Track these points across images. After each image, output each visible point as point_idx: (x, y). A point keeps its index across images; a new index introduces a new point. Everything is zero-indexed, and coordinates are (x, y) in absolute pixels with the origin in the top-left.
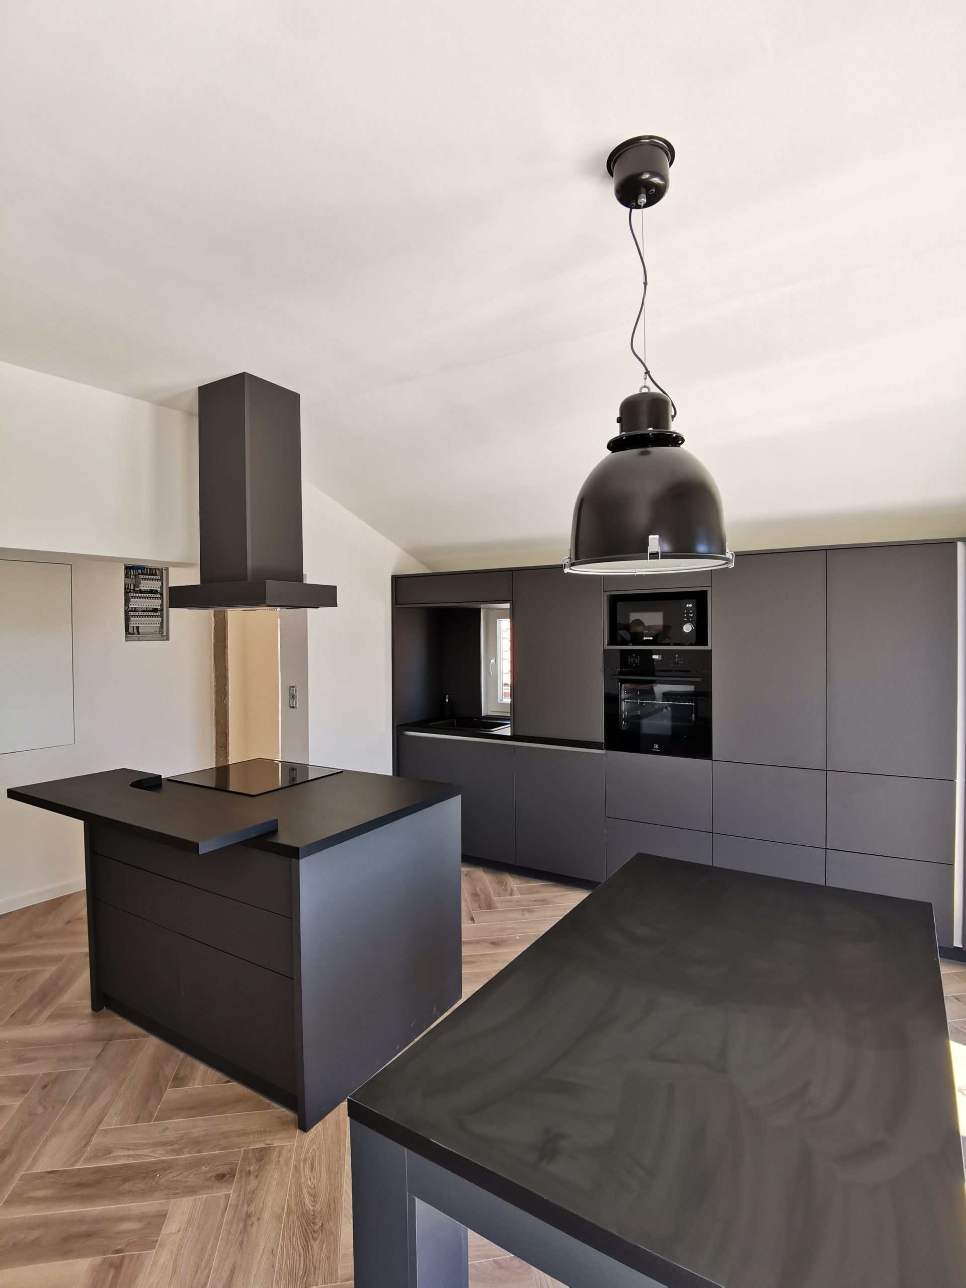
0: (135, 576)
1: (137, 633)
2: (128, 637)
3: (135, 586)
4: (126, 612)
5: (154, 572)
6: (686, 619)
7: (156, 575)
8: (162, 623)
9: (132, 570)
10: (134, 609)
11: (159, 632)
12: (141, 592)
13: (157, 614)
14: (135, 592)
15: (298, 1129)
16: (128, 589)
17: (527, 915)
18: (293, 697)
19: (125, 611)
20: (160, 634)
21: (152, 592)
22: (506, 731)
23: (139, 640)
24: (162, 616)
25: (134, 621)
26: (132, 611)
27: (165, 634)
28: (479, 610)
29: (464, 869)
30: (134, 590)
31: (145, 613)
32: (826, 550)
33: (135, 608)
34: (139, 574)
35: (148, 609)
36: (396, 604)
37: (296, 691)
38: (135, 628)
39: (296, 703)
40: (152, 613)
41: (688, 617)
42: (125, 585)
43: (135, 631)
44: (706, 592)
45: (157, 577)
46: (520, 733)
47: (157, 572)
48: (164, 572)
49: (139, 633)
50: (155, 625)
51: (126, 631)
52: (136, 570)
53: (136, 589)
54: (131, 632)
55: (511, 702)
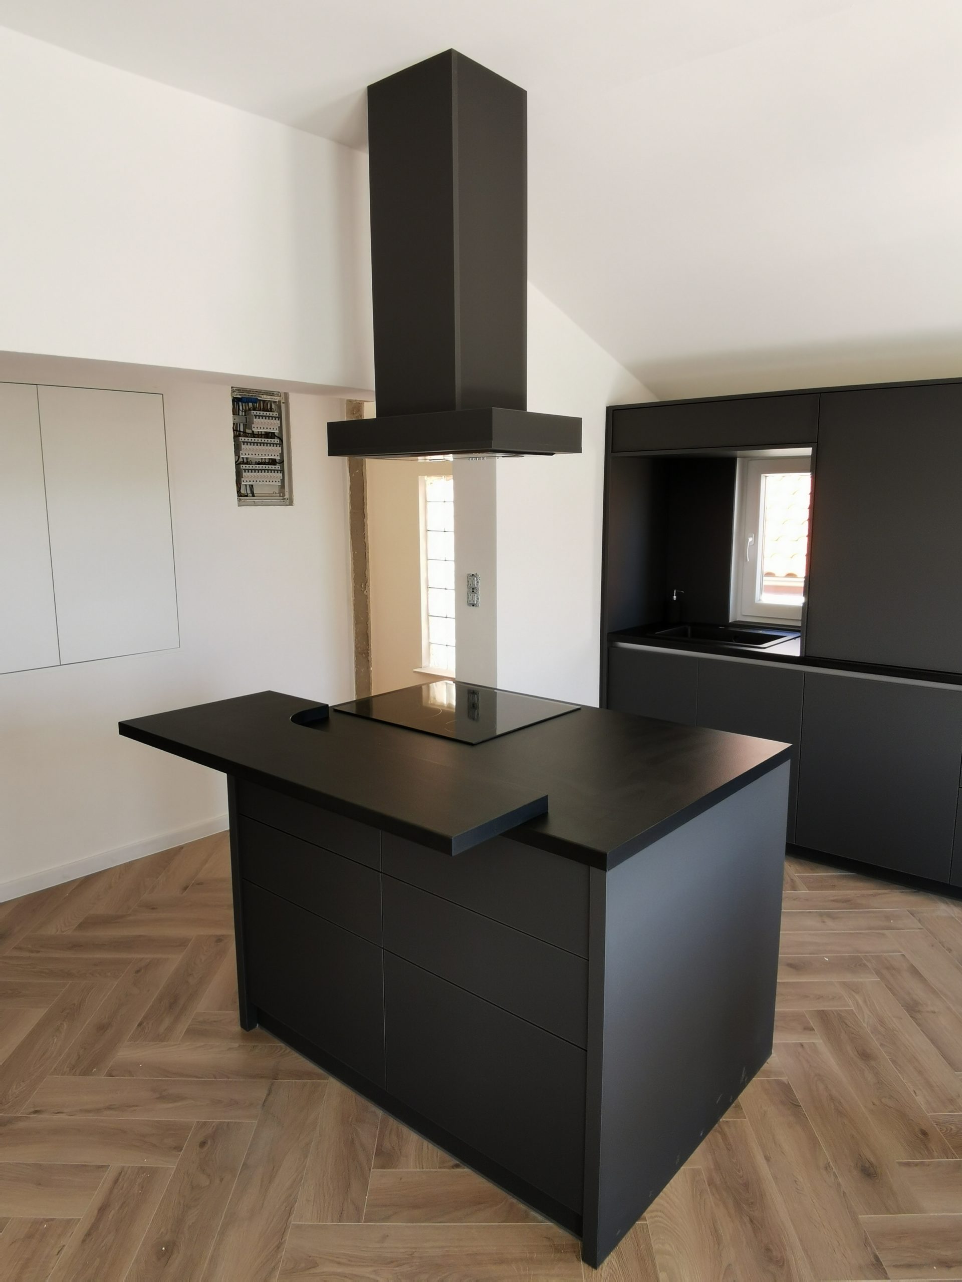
0: (245, 412)
1: (251, 495)
2: (240, 500)
3: (245, 426)
4: (238, 464)
5: (269, 407)
7: (271, 410)
8: (283, 481)
9: (240, 403)
10: (245, 461)
11: (279, 493)
12: (253, 435)
13: (277, 467)
14: (246, 435)
15: (582, 1263)
16: (237, 430)
17: (830, 923)
18: (473, 590)
19: (236, 462)
20: (280, 496)
21: (268, 435)
22: (790, 647)
23: (255, 504)
24: (282, 471)
25: (247, 478)
26: (243, 463)
27: (287, 496)
28: (732, 462)
30: (244, 432)
31: (261, 466)
33: (247, 458)
34: (250, 410)
35: (267, 461)
36: (612, 452)
37: (478, 582)
38: (248, 487)
39: (478, 599)
40: (270, 466)
42: (234, 424)
43: (249, 491)
45: (275, 414)
46: (816, 653)
47: (273, 406)
48: (283, 406)
49: (253, 496)
50: (274, 484)
51: (238, 492)
52: (245, 403)
53: (248, 431)
54: (245, 493)
55: (804, 604)
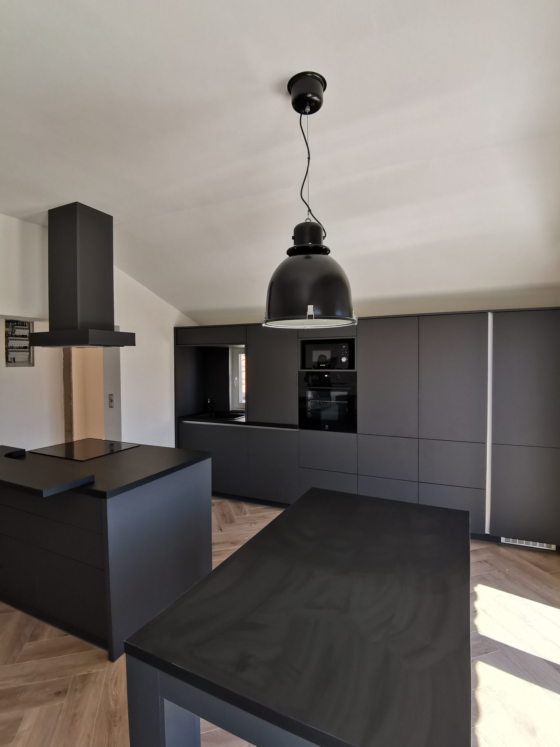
0: (12, 326)
1: (13, 362)
2: (7, 364)
3: (12, 332)
4: (7, 349)
5: (24, 324)
6: (343, 354)
7: (26, 326)
8: (30, 355)
9: (10, 323)
10: (11, 347)
11: (28, 361)
12: (16, 336)
13: (27, 350)
14: (12, 336)
15: (108, 661)
16: (8, 334)
17: (253, 525)
18: (111, 401)
20: (28, 362)
21: (23, 336)
22: (243, 419)
23: (15, 366)
24: (29, 351)
25: (11, 355)
27: (31, 362)
28: (228, 349)
29: (214, 501)
31: (18, 349)
32: (419, 317)
34: (15, 325)
35: (21, 347)
36: (177, 345)
37: (113, 397)
38: (12, 359)
39: (113, 404)
40: (23, 350)
41: (344, 353)
42: (6, 332)
44: (354, 339)
46: (251, 420)
47: (27, 324)
48: (31, 324)
49: (15, 362)
50: (23, 357)
51: (6, 361)
52: (13, 323)
53: (13, 334)
54: (10, 361)
55: (246, 402)
